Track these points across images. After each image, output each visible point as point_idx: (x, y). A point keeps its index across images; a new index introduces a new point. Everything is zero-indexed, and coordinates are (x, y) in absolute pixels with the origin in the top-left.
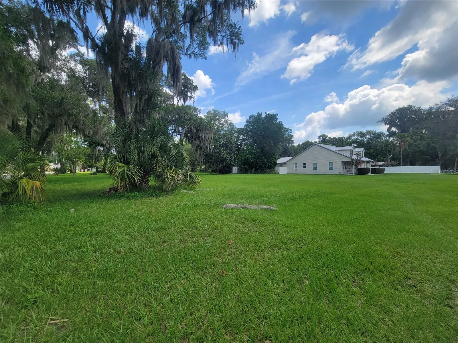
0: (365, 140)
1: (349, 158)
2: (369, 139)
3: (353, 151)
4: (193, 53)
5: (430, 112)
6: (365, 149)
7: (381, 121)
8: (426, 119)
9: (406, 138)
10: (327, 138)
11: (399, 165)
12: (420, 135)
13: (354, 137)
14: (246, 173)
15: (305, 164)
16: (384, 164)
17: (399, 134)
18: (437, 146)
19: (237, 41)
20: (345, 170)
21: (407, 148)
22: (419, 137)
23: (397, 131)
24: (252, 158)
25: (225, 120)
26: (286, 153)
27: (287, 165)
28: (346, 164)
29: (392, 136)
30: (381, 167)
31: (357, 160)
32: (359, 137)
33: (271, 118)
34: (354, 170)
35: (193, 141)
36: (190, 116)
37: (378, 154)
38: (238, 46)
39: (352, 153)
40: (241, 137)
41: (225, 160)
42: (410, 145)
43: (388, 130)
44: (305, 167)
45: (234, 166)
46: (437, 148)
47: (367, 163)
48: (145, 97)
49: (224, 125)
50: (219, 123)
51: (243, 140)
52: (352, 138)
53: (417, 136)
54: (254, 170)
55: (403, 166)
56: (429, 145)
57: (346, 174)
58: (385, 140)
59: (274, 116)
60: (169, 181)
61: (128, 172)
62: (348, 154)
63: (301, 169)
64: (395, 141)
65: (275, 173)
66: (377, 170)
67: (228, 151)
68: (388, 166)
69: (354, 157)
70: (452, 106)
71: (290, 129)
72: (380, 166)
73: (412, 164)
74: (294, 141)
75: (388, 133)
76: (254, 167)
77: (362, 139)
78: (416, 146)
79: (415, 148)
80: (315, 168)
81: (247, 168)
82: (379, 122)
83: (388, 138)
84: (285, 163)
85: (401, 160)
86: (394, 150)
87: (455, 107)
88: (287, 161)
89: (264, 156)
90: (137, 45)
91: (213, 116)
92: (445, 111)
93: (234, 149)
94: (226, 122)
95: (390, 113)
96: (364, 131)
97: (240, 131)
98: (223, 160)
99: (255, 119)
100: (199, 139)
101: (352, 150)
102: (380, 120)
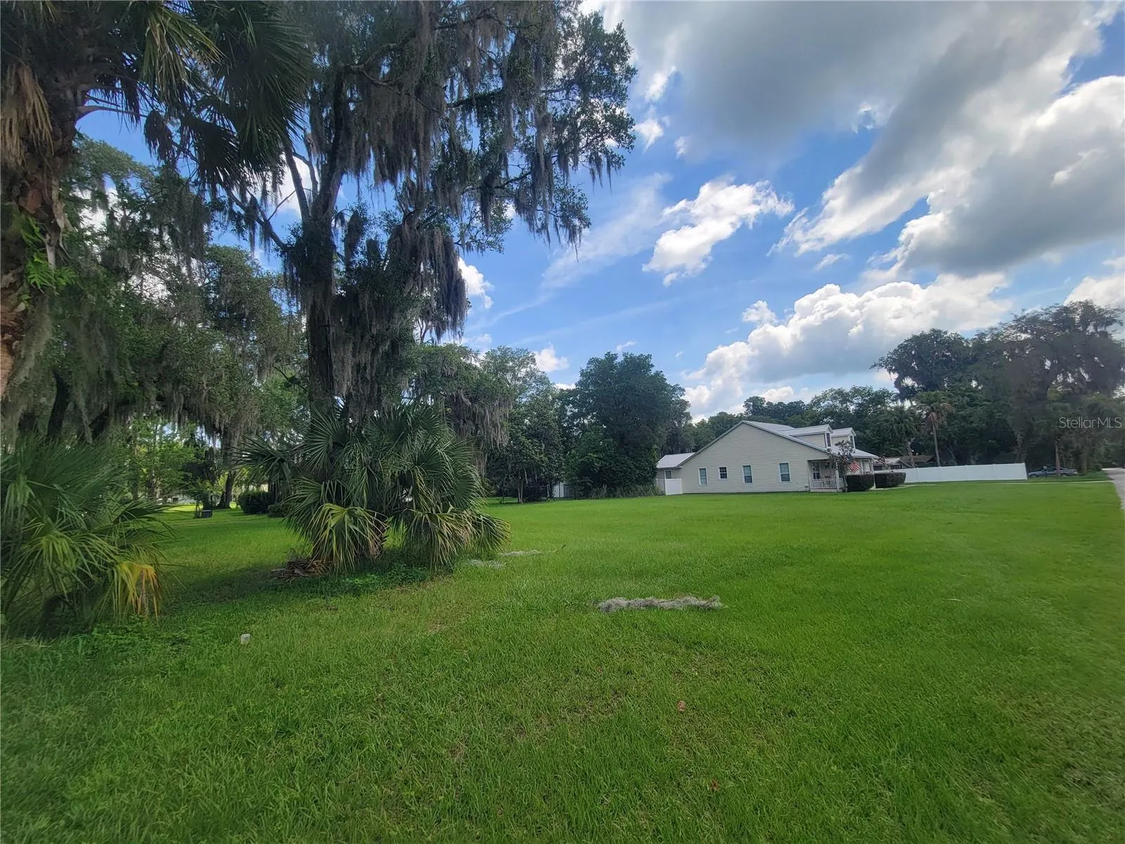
0: (852, 408)
1: (825, 452)
2: (860, 405)
3: (831, 435)
4: (473, 239)
5: (979, 344)
6: (855, 430)
7: (880, 365)
8: (975, 359)
9: (941, 403)
10: (765, 405)
11: (932, 463)
12: (967, 394)
13: (826, 403)
14: (587, 498)
15: (723, 470)
16: (899, 462)
17: (924, 394)
18: (1009, 419)
19: (576, 222)
20: (818, 481)
21: (946, 423)
22: (966, 398)
23: (916, 385)
24: (600, 459)
25: (528, 369)
26: (675, 444)
27: (682, 470)
28: (820, 467)
29: (909, 398)
30: (895, 471)
31: (842, 457)
32: (837, 403)
33: (638, 365)
34: (838, 482)
35: (461, 426)
36: (455, 369)
37: (884, 440)
38: (581, 232)
39: (829, 442)
40: (570, 410)
41: (538, 467)
42: (951, 417)
43: (898, 383)
44: (724, 476)
45: (558, 480)
46: (1010, 423)
47: (865, 464)
48: (386, 347)
49: (525, 382)
50: (515, 377)
51: (575, 416)
52: (822, 405)
53: (963, 397)
54: (605, 487)
55: (942, 465)
56: (991, 415)
57: (821, 491)
58: (896, 408)
59: (644, 360)
60: (445, 542)
61: (351, 527)
62: (820, 443)
63: (714, 483)
64: (917, 409)
65: (656, 494)
66: (888, 477)
67: (544, 445)
68: (909, 466)
69: (836, 450)
70: (1025, 332)
71: (680, 388)
72: (893, 467)
73: (962, 460)
74: (691, 415)
75: (897, 391)
76: (605, 482)
77: (845, 405)
78: (964, 418)
79: (963, 424)
80: (749, 479)
81: (588, 484)
82: (875, 366)
83: (900, 403)
84: (677, 469)
85: (937, 452)
86: (919, 430)
87: (1031, 334)
88: (682, 464)
89: (627, 453)
90: (371, 240)
91: (501, 362)
92: (1012, 342)
93: (557, 440)
94: (531, 374)
95: (896, 347)
96: (847, 389)
97: (565, 397)
98: (534, 468)
99: (599, 368)
100: (474, 421)
101: (828, 434)
102: (877, 362)
